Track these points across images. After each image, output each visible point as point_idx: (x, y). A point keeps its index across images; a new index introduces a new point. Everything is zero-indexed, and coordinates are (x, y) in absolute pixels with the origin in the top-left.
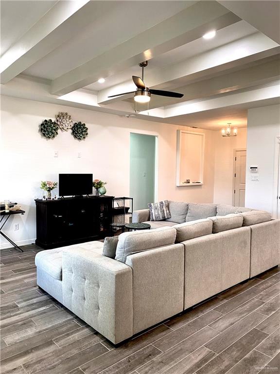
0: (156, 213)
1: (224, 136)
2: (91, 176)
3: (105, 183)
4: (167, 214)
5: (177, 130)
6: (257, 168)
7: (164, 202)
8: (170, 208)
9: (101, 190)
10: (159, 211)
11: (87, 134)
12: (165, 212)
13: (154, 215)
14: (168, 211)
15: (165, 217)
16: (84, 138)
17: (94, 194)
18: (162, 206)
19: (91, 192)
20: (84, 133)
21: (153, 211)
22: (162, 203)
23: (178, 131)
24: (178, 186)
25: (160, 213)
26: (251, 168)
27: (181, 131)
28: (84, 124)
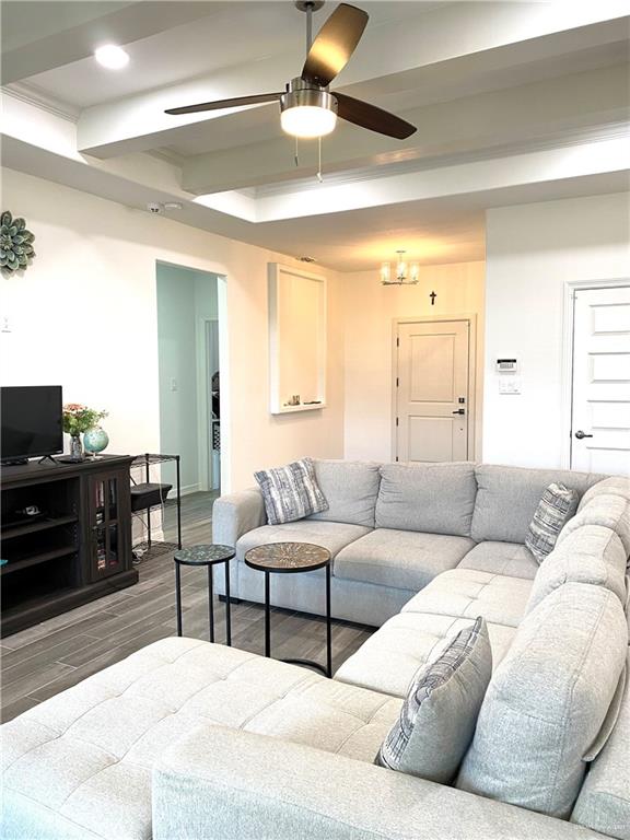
0: (286, 500)
1: (386, 283)
2: (55, 393)
3: (101, 415)
4: (318, 502)
5: (269, 264)
6: (515, 361)
7: (302, 465)
8: (321, 482)
9: (92, 438)
10: (295, 492)
11: (31, 255)
12: (312, 494)
13: (279, 506)
14: (317, 491)
15: (312, 509)
16: (23, 267)
17: (67, 451)
18: (299, 480)
19: (60, 448)
20: (21, 250)
21: (275, 494)
22: (296, 467)
23: (271, 267)
24: (274, 415)
25: (297, 498)
26: (499, 361)
27: (279, 267)
28: (22, 222)
